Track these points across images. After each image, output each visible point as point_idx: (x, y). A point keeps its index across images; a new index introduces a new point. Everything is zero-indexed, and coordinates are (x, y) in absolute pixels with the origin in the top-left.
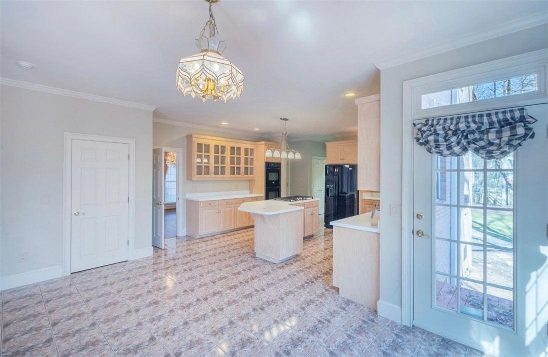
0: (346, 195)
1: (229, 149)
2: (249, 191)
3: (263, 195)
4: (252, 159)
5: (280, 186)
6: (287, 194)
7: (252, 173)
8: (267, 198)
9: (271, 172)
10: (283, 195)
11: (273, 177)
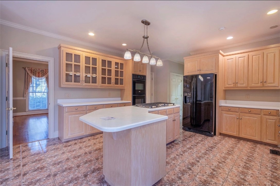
0: (202, 102)
1: (101, 61)
2: (120, 98)
3: (130, 101)
4: (122, 72)
5: (145, 94)
6: (151, 101)
7: (122, 83)
8: (134, 103)
9: (138, 83)
10: (148, 101)
11: (139, 87)
